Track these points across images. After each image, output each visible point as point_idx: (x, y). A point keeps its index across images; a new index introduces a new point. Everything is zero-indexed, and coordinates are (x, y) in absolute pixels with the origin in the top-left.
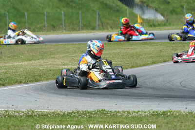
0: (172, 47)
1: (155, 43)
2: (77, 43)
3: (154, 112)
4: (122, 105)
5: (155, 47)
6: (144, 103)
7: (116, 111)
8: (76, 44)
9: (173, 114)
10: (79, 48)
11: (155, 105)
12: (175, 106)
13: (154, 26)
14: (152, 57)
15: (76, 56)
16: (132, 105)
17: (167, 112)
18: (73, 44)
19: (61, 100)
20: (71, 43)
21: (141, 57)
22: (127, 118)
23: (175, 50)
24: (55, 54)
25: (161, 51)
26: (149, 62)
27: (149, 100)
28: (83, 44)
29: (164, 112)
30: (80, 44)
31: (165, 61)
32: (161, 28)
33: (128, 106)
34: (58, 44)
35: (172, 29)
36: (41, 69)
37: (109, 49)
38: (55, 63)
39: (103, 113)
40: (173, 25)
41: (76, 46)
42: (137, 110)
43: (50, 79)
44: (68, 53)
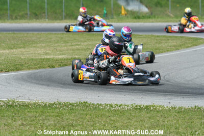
0: (156, 40)
1: (139, 35)
2: (60, 33)
3: (137, 106)
4: (105, 98)
5: (138, 39)
6: (127, 96)
7: (98, 104)
8: (58, 34)
9: (155, 109)
10: (62, 38)
11: (138, 98)
12: (158, 100)
13: (139, 18)
15: (59, 46)
16: (114, 98)
17: (150, 106)
18: (55, 34)
19: (43, 90)
20: (54, 33)
22: (109, 111)
23: (159, 43)
24: (37, 44)
27: (131, 93)
29: (147, 106)
30: (63, 34)
32: (145, 20)
33: (111, 98)
34: (40, 33)
35: (157, 22)
36: (22, 58)
37: (93, 40)
38: (37, 52)
39: (85, 106)
40: (158, 18)
41: (59, 36)
42: (119, 104)
43: (31, 68)
44: (50, 42)
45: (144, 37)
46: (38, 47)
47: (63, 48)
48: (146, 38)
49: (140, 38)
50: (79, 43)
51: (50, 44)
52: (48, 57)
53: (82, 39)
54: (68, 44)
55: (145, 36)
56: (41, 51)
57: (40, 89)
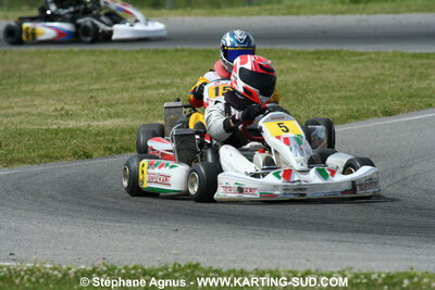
0: (411, 66)
1: (354, 54)
5: (354, 66)
8: (102, 52)
10: (114, 65)
14: (346, 97)
15: (105, 89)
16: (284, 252)
18: (93, 53)
19: (55, 229)
21: (310, 97)
24: (34, 82)
25: (375, 80)
26: (337, 115)
28: (125, 53)
30: (116, 51)
31: (388, 113)
38: (34, 111)
41: (104, 58)
44: (77, 78)
45: (372, 60)
46: (39, 94)
47: (118, 96)
48: (377, 61)
49: (359, 61)
50: (168, 81)
51: (76, 82)
52: (71, 124)
53: (178, 69)
54: (131, 84)
55: (373, 56)
56: (48, 107)
57: (48, 227)
